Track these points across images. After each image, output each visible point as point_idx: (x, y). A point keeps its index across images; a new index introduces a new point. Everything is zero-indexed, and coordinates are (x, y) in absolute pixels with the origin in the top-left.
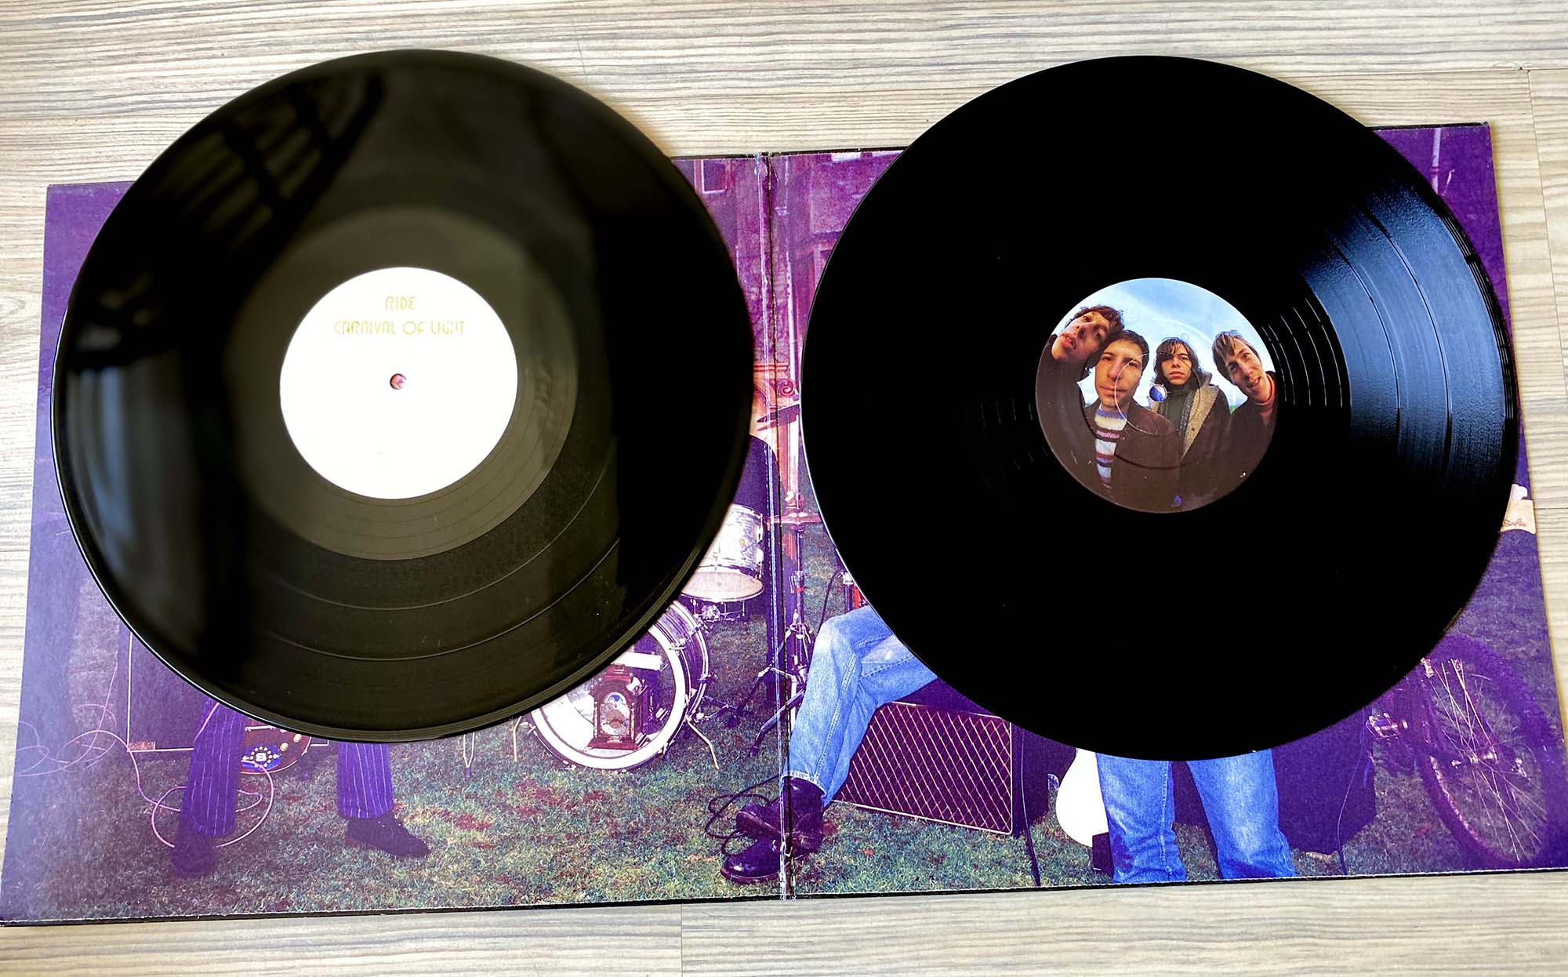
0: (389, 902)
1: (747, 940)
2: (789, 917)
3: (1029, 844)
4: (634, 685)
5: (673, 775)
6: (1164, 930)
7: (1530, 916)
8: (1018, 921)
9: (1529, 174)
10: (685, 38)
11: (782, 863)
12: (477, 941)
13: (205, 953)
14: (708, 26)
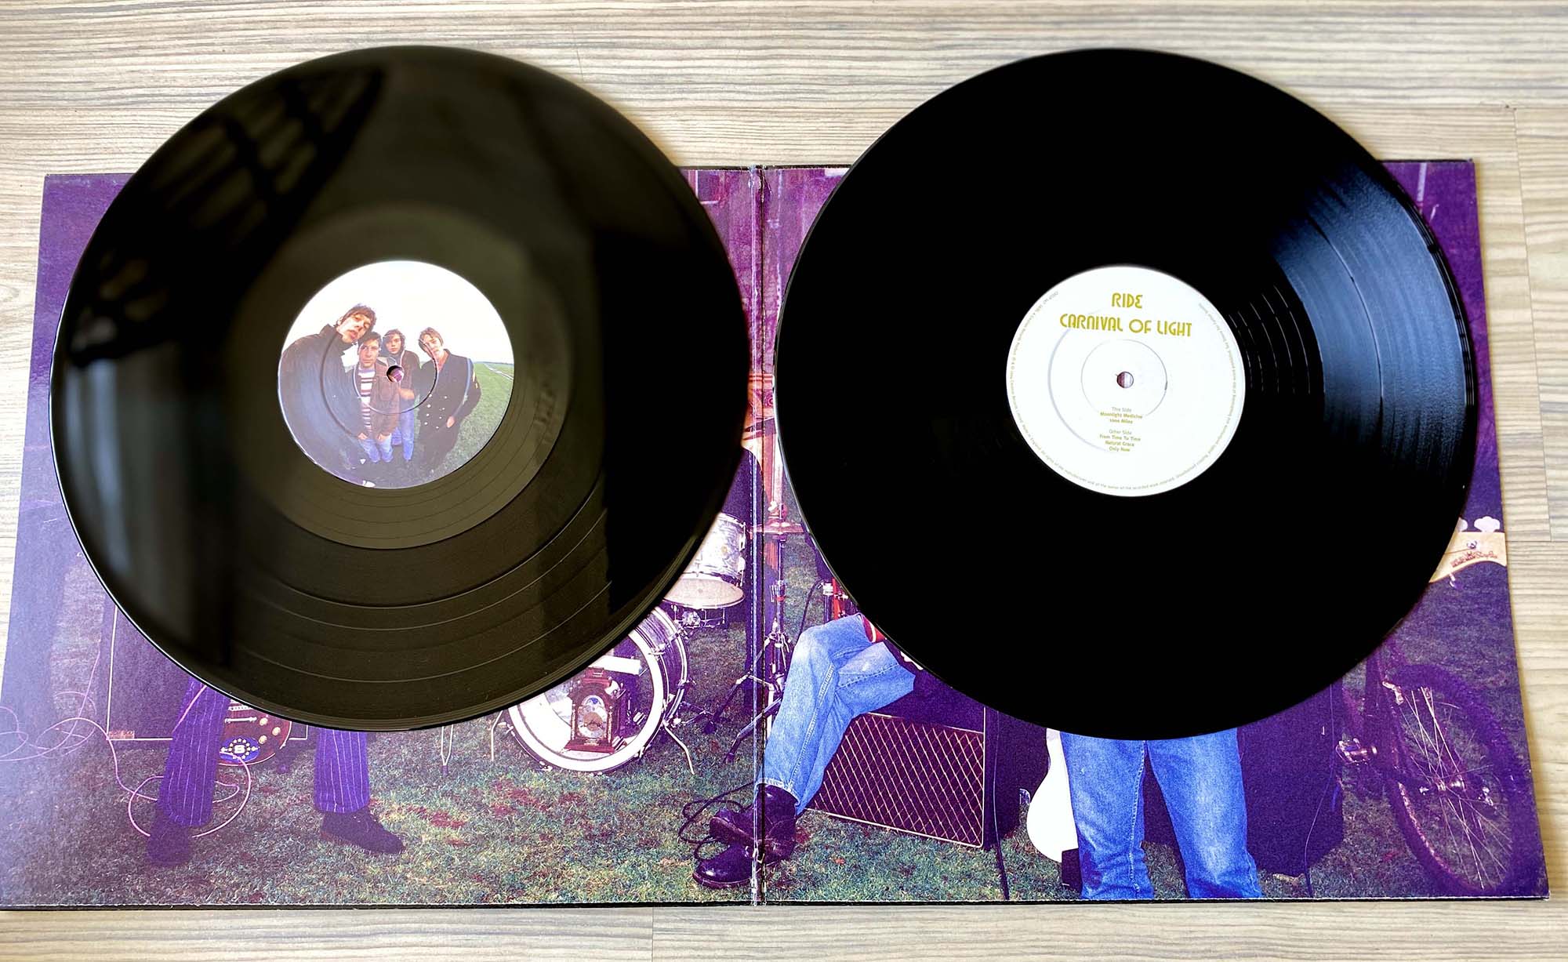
0: (362, 897)
1: (717, 945)
2: (760, 922)
3: (999, 857)
4: (613, 688)
5: (649, 779)
6: (1131, 945)
7: (1489, 942)
8: (986, 932)
9: (1512, 210)
10: (683, 49)
11: (754, 869)
12: (450, 937)
13: (180, 942)
14: (706, 38)
